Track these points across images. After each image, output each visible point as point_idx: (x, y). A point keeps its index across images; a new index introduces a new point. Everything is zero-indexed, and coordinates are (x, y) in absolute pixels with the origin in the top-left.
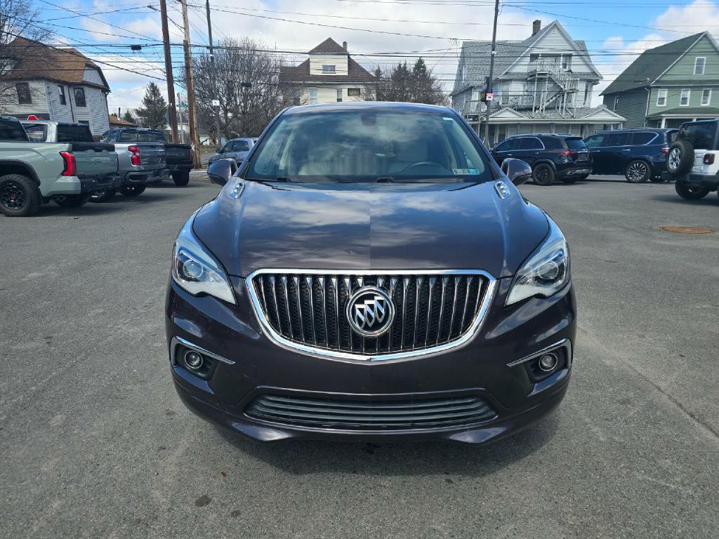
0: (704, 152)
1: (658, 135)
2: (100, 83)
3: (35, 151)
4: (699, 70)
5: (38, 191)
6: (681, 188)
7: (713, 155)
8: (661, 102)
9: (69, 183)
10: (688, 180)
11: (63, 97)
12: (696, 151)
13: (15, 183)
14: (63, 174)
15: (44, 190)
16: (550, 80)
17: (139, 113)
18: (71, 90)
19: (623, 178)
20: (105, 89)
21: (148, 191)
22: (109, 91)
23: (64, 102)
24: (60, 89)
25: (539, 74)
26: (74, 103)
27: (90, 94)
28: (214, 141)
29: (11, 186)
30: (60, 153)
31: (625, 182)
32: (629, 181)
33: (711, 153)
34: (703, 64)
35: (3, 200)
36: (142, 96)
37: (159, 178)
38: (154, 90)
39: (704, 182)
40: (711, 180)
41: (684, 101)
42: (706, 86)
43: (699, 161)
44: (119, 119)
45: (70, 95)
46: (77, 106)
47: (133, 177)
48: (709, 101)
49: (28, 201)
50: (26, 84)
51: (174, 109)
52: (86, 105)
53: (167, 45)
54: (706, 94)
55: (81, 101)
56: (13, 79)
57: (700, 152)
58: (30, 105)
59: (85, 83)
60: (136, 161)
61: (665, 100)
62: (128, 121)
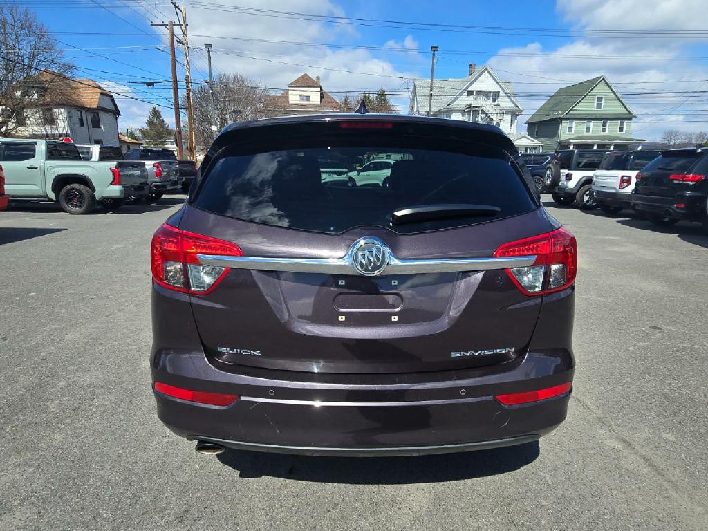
0: (566, 171)
2: (113, 108)
3: (92, 167)
4: (599, 106)
5: (93, 197)
6: (556, 196)
7: (572, 174)
9: (116, 190)
10: (557, 191)
11: (81, 120)
12: (562, 171)
13: (77, 190)
14: (111, 184)
15: (98, 195)
16: (483, 112)
17: (142, 131)
18: (88, 114)
20: (116, 113)
21: (164, 196)
22: (119, 115)
23: (82, 124)
24: (79, 113)
25: (474, 107)
26: (91, 126)
27: (103, 117)
29: (74, 192)
30: (110, 169)
33: (571, 172)
34: (601, 101)
35: (67, 203)
36: (146, 119)
37: (176, 187)
38: (156, 113)
39: (566, 193)
40: (571, 192)
41: (588, 130)
42: (604, 119)
43: (563, 178)
44: (126, 138)
45: (87, 118)
46: (93, 127)
47: (156, 186)
48: (607, 130)
49: (86, 203)
50: (51, 109)
51: (180, 132)
52: (100, 127)
53: (175, 82)
54: (604, 125)
55: (96, 124)
56: (41, 105)
57: (564, 172)
58: (55, 127)
59: (100, 109)
60: (159, 174)
61: (573, 129)
62: (136, 139)
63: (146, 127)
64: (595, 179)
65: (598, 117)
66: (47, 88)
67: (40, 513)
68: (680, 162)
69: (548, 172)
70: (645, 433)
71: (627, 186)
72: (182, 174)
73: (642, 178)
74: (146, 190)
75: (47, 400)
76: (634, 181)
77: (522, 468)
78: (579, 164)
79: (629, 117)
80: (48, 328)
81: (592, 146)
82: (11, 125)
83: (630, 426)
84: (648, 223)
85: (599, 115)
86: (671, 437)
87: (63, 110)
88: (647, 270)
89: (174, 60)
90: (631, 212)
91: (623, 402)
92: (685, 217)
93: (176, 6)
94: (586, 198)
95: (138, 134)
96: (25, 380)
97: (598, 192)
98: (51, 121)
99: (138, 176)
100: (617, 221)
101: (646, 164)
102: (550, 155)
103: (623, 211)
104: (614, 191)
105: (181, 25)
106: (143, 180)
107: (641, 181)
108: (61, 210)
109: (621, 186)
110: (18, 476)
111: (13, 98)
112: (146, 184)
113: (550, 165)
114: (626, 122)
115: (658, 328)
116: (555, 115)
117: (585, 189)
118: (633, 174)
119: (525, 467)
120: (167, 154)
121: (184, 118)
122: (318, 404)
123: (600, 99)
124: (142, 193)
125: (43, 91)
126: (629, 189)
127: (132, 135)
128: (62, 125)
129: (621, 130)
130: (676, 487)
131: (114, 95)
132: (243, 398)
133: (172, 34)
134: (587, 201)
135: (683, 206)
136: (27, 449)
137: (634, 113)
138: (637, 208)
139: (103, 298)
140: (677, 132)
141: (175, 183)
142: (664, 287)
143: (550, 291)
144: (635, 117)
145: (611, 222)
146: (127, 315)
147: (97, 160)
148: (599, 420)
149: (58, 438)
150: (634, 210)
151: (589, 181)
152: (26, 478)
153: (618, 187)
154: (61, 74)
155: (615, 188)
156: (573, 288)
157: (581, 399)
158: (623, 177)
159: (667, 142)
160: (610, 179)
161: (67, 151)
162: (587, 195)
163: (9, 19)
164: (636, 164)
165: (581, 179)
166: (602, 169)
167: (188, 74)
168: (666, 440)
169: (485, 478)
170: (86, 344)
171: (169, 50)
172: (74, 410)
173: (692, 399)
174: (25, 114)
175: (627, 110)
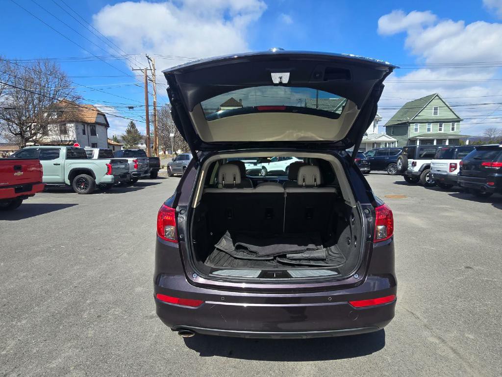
1: (401, 151)
2: (104, 122)
4: (436, 113)
5: (94, 182)
6: (406, 177)
8: (415, 131)
9: (109, 178)
11: (84, 131)
12: (409, 160)
13: (84, 178)
14: (107, 174)
15: (97, 181)
17: (123, 137)
18: (89, 127)
19: (386, 172)
20: (107, 125)
21: (139, 181)
22: (109, 127)
23: (84, 133)
24: (82, 126)
26: (90, 134)
27: (99, 129)
28: (165, 152)
29: (82, 180)
30: (106, 164)
31: (387, 174)
32: (389, 174)
33: (415, 161)
34: (437, 110)
35: (78, 187)
36: (126, 129)
37: (147, 175)
38: (133, 125)
39: (413, 175)
40: (416, 174)
41: (429, 130)
42: (440, 122)
43: (410, 165)
44: (113, 141)
45: (88, 130)
46: (91, 135)
47: (134, 175)
48: (443, 129)
49: (89, 187)
50: (65, 124)
51: (149, 138)
52: (96, 135)
53: (147, 106)
54: (441, 126)
55: (93, 133)
56: (59, 122)
57: (411, 161)
58: (67, 135)
59: (97, 123)
60: (136, 167)
61: (419, 129)
62: (118, 142)
63: (125, 134)
64: (432, 165)
65: (435, 121)
66: (64, 111)
67: (86, 373)
68: (492, 153)
69: (399, 161)
70: (455, 333)
71: (454, 170)
72: (151, 166)
73: (463, 165)
74: (128, 177)
75: (81, 311)
76: (458, 167)
77: (373, 354)
78: (421, 155)
79: (458, 120)
80: (75, 268)
81: (432, 141)
82: (39, 136)
83: (445, 330)
84: (471, 195)
85: (436, 119)
86: (471, 337)
87: (73, 125)
88: (466, 229)
89: (147, 92)
90: (458, 187)
91: (442, 315)
92: (496, 191)
93: (148, 58)
94: (427, 179)
95: (119, 138)
96: (66, 299)
97: (435, 174)
98: (64, 132)
99: (123, 168)
100: (450, 195)
101: (466, 155)
102: (401, 149)
103: (454, 187)
104: (446, 174)
105: (151, 70)
106: (126, 171)
107: (464, 166)
108: (73, 191)
109: (450, 170)
110: (71, 354)
111: (42, 118)
112: (128, 173)
113: (401, 156)
114: (456, 123)
115: (470, 268)
116: (404, 120)
117: (426, 173)
118: (458, 162)
119: (375, 353)
120: (141, 153)
121: (152, 128)
122: (245, 305)
123: (436, 109)
124: (125, 179)
125: (61, 113)
126: (456, 172)
127: (115, 139)
128: (72, 134)
129: (453, 129)
130: (471, 366)
131: (106, 115)
132: (206, 302)
133: (147, 76)
134: (428, 181)
135: (493, 184)
136: (74, 339)
137: (461, 118)
138: (462, 185)
139: (106, 249)
140: (495, 129)
141: (146, 172)
142: (477, 240)
143: (377, 241)
144: (462, 120)
145: (445, 195)
146: (123, 260)
147: (97, 158)
148: (425, 326)
149: (91, 333)
150: (460, 186)
151: (428, 167)
152: (76, 355)
153: (448, 171)
154: (73, 102)
155: (446, 172)
156: (392, 239)
157: (414, 313)
158: (451, 164)
159: (488, 136)
160: (442, 166)
161: (77, 153)
162: (428, 176)
163: (43, 69)
164: (460, 155)
165: (423, 165)
166: (437, 159)
167: (155, 100)
168: (467, 338)
169: (350, 359)
170: (100, 277)
171: (144, 85)
172: (98, 317)
173: (488, 313)
174: (49, 128)
175: (457, 116)
